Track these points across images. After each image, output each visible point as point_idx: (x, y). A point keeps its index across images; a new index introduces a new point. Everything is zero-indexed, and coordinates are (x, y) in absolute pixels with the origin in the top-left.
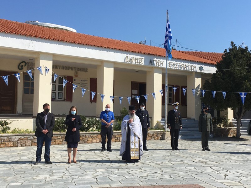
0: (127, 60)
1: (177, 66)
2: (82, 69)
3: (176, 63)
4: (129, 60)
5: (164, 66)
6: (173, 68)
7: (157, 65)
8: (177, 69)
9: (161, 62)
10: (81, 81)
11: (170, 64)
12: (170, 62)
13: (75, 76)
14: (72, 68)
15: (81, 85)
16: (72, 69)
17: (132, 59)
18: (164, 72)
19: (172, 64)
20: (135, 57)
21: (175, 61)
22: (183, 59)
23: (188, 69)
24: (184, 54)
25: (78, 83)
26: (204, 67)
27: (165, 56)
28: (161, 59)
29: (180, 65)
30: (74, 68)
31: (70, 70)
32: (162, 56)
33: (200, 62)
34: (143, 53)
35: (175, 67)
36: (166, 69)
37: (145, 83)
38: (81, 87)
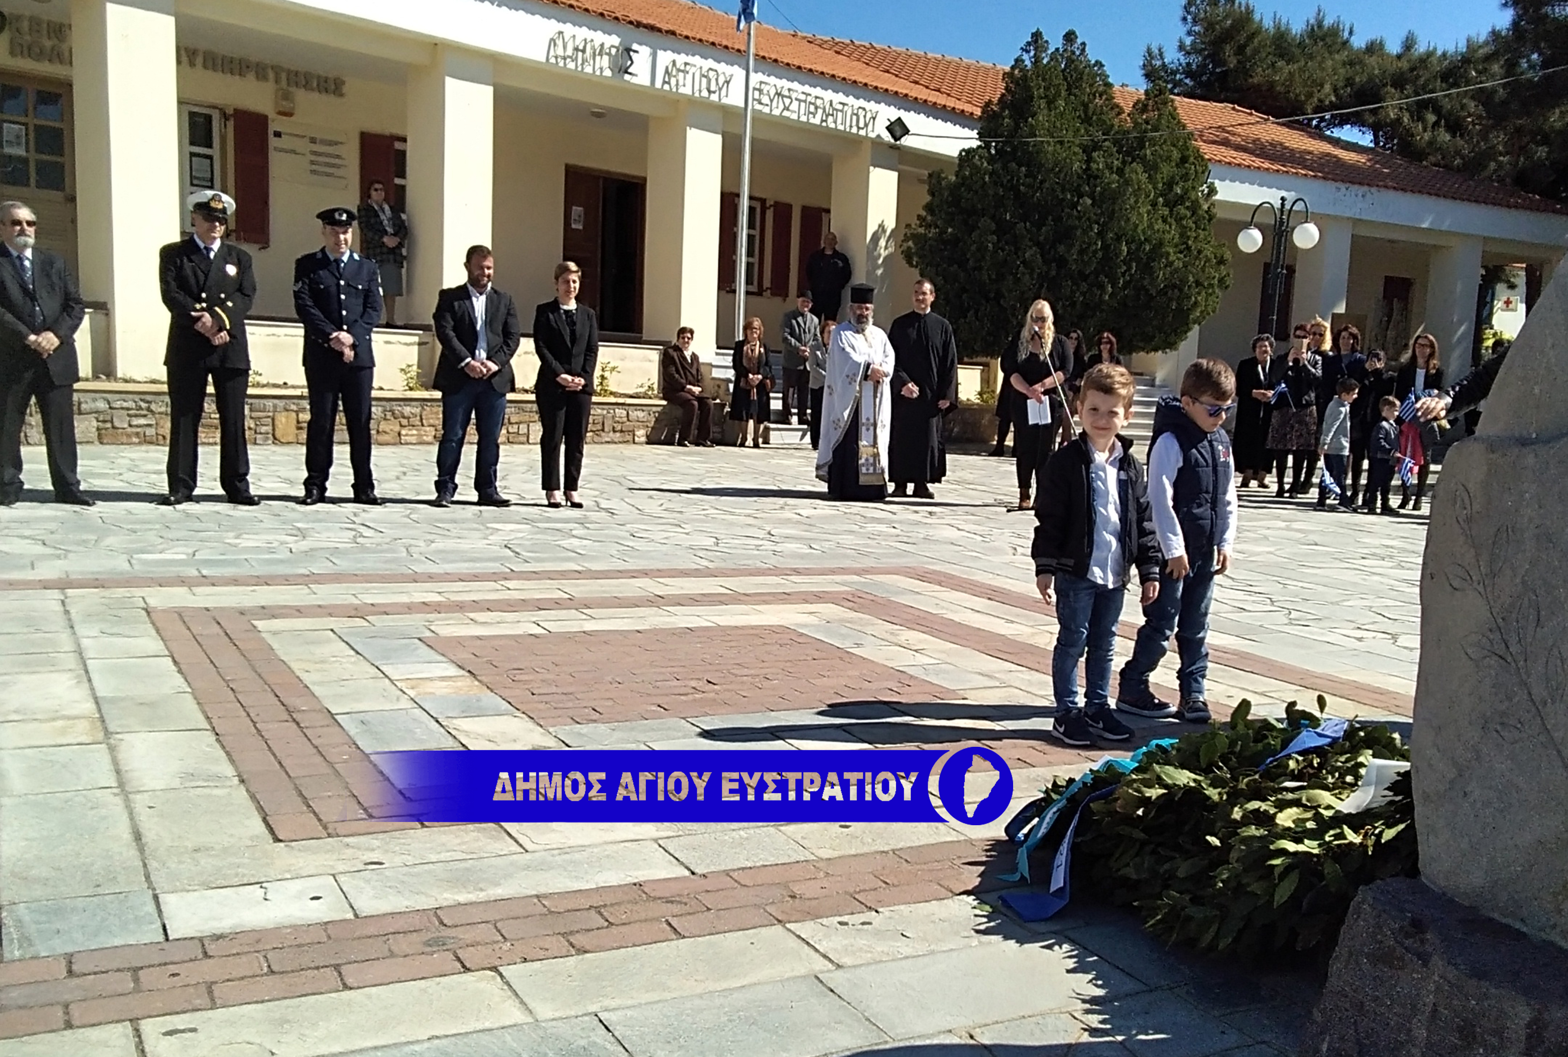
0: (560, 51)
1: (795, 104)
2: (314, 82)
3: (789, 90)
4: (569, 52)
5: (735, 98)
6: (776, 112)
7: (700, 91)
8: (794, 116)
9: (721, 82)
10: (313, 141)
11: (760, 91)
12: (761, 83)
13: (280, 113)
14: (260, 70)
15: (312, 163)
16: (262, 75)
17: (585, 47)
18: (731, 129)
19: (773, 92)
20: (599, 38)
21: (784, 80)
22: (822, 73)
23: (844, 123)
24: (817, 48)
25: (294, 152)
26: (913, 120)
27: (739, 51)
28: (719, 62)
29: (809, 99)
30: (272, 68)
31: (251, 76)
32: (726, 47)
33: (896, 93)
34: (639, 25)
35: (786, 108)
36: (745, 116)
37: (639, 177)
38: (312, 172)
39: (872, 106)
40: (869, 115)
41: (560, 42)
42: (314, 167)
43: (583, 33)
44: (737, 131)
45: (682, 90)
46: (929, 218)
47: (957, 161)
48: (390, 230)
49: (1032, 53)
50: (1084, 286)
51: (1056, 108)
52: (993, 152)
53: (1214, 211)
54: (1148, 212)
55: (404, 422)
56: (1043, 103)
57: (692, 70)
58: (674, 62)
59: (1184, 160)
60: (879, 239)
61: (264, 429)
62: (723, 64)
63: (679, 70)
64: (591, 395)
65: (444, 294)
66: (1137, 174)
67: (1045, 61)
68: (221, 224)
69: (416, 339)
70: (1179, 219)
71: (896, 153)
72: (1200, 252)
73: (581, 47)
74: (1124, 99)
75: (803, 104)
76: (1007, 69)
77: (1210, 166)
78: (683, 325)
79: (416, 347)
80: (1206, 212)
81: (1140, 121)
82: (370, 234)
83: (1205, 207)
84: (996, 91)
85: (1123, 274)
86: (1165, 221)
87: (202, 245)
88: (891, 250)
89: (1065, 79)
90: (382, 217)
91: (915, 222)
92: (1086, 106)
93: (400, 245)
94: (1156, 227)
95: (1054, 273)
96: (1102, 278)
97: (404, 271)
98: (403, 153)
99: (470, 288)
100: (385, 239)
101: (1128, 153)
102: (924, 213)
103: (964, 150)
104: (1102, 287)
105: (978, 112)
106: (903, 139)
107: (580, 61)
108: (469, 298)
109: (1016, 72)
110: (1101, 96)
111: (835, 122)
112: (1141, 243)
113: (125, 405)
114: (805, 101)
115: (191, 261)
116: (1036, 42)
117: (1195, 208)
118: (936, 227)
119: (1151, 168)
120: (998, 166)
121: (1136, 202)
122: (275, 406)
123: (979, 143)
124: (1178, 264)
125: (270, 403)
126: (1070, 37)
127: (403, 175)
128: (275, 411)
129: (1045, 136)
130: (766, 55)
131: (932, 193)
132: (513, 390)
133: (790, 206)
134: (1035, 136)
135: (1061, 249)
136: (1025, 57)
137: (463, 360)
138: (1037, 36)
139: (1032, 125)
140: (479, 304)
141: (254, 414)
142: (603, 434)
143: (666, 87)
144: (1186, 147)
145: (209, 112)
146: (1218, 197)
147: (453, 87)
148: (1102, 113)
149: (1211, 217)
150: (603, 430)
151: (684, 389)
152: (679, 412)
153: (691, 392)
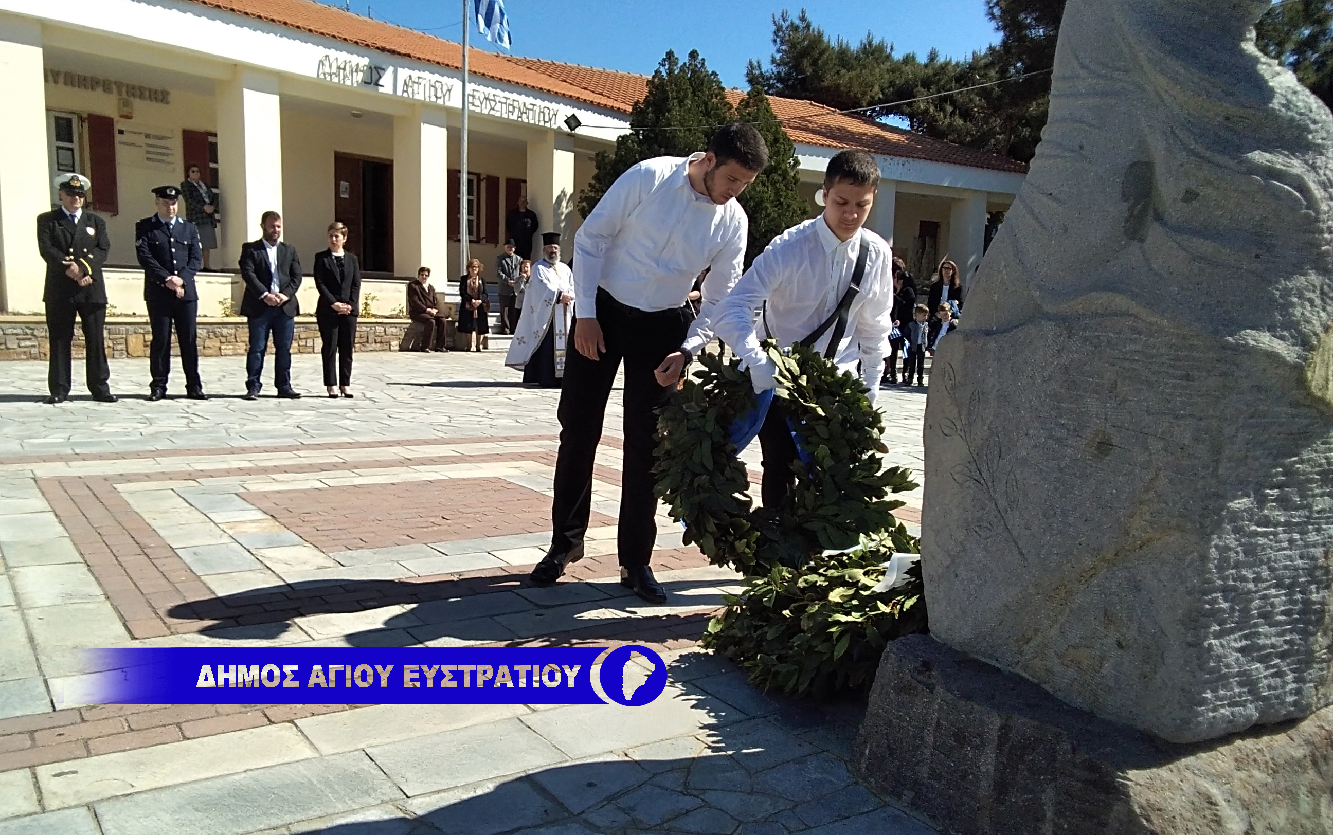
0: (327, 70)
1: (499, 105)
2: (147, 94)
3: (494, 95)
4: (334, 70)
5: (455, 102)
6: (485, 111)
7: (430, 97)
8: (498, 114)
9: (445, 89)
10: (148, 136)
11: (473, 96)
12: (475, 91)
13: (122, 117)
15: (148, 152)
17: (345, 67)
18: (453, 124)
19: (482, 98)
20: (356, 60)
21: (490, 88)
22: (517, 83)
23: (534, 118)
24: (514, 65)
25: (134, 145)
26: (583, 115)
27: (457, 68)
28: (443, 76)
30: (117, 83)
31: (100, 90)
32: (448, 65)
33: (571, 96)
34: (383, 50)
35: (493, 109)
36: (463, 115)
37: (388, 160)
38: (148, 159)
39: (554, 106)
40: (552, 113)
41: (326, 63)
42: (150, 156)
43: (343, 56)
44: (457, 124)
45: (416, 97)
46: (597, 185)
47: (616, 145)
48: (207, 200)
49: (667, 67)
51: (685, 106)
52: (641, 137)
53: (798, 176)
55: (223, 340)
56: (675, 102)
57: (423, 82)
58: (410, 76)
59: (776, 140)
60: (561, 201)
62: (446, 77)
63: (414, 82)
64: (357, 316)
65: (247, 246)
67: (676, 72)
68: (80, 197)
69: (230, 280)
70: (774, 184)
71: (572, 139)
72: (789, 206)
73: (342, 66)
74: (733, 99)
75: (504, 105)
76: (650, 78)
77: (795, 145)
78: (423, 265)
79: (230, 286)
80: (793, 178)
81: (744, 113)
82: (194, 203)
83: (792, 174)
84: (642, 94)
86: (764, 184)
87: (68, 213)
88: (570, 209)
89: (691, 84)
90: (201, 191)
91: (587, 188)
92: (706, 104)
93: (216, 211)
94: (758, 189)
97: (218, 230)
99: (265, 242)
100: (205, 208)
102: (593, 182)
103: (620, 137)
105: (630, 109)
106: (577, 129)
107: (342, 77)
108: (265, 249)
109: (656, 80)
110: (716, 97)
111: (528, 118)
113: (15, 331)
114: (505, 103)
115: (60, 225)
116: (669, 58)
117: (784, 175)
120: (645, 147)
122: (127, 330)
123: (631, 131)
125: (123, 328)
126: (693, 55)
127: (215, 161)
128: (127, 334)
129: (677, 125)
130: (477, 71)
131: (598, 167)
132: (298, 314)
133: (497, 179)
134: (670, 125)
136: (662, 69)
137: (262, 293)
138: (670, 54)
139: (668, 119)
140: (272, 253)
142: (367, 345)
143: (405, 95)
144: (777, 132)
145: (69, 116)
146: (800, 167)
147: (250, 96)
148: (718, 109)
149: (796, 181)
150: (367, 342)
151: (425, 311)
152: (421, 328)
153: (430, 313)
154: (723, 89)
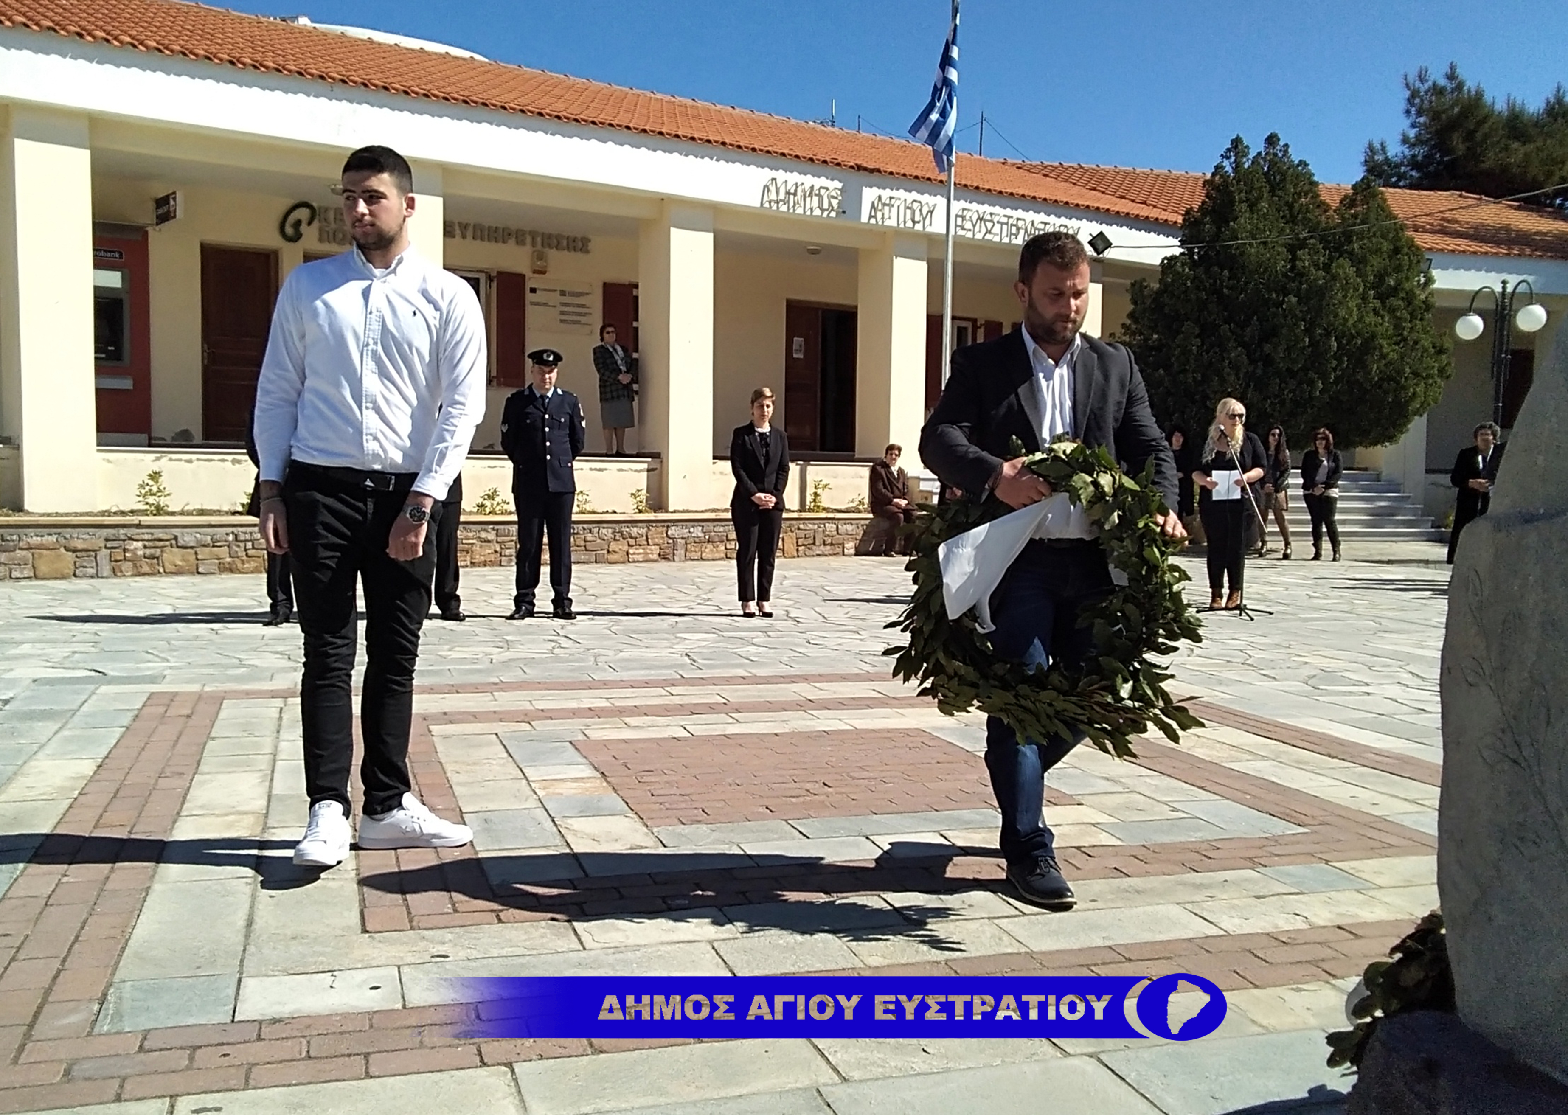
0: (773, 196)
1: (997, 227)
2: (565, 243)
3: (991, 214)
4: (782, 196)
5: (937, 226)
6: (979, 236)
7: (905, 222)
8: (997, 239)
9: (924, 212)
10: (563, 293)
11: (963, 218)
12: (964, 209)
13: (535, 272)
14: (519, 236)
15: (562, 313)
16: (520, 242)
17: (796, 191)
18: (936, 255)
19: (975, 218)
20: (809, 181)
21: (986, 206)
22: (1023, 196)
24: (1026, 173)
25: (545, 304)
26: (1113, 232)
27: (941, 181)
28: (922, 194)
29: (1011, 221)
30: (530, 232)
31: (512, 241)
32: (929, 179)
33: (1098, 208)
34: (845, 165)
35: (989, 232)
36: (948, 240)
37: (849, 307)
38: (562, 321)
39: (1074, 223)
41: (773, 188)
42: (564, 316)
43: (794, 178)
44: (939, 255)
45: (887, 223)
46: (1134, 326)
47: (1160, 269)
48: (623, 368)
49: (1233, 159)
50: (1293, 383)
51: (1258, 210)
52: (1196, 257)
53: (1431, 299)
54: (1359, 307)
55: (632, 542)
56: (1244, 206)
57: (896, 203)
58: (880, 198)
59: (1397, 251)
61: (507, 552)
62: (926, 195)
63: (884, 205)
66: (1344, 269)
67: (1246, 166)
69: (645, 466)
70: (1392, 311)
71: (1100, 266)
72: (1416, 343)
73: (792, 191)
74: (1331, 196)
75: (1005, 227)
76: (1209, 176)
78: (891, 442)
79: (645, 473)
80: (1424, 302)
81: (1347, 216)
82: (607, 373)
83: (1423, 297)
84: (1196, 199)
85: (1334, 369)
86: (1376, 313)
89: (1268, 181)
90: (616, 357)
91: (1119, 331)
92: (1290, 206)
93: (635, 380)
94: (1367, 320)
95: (1259, 372)
96: (1312, 375)
97: (635, 404)
98: (637, 298)
100: (621, 377)
101: (1336, 249)
102: (1128, 322)
103: (1166, 258)
104: (1312, 383)
105: (1180, 219)
106: (1106, 252)
107: (791, 204)
110: (1306, 194)
112: (1353, 337)
114: (1007, 224)
116: (1236, 147)
117: (1409, 298)
118: (1141, 334)
119: (1359, 262)
120: (1200, 270)
121: (1345, 297)
123: (1182, 250)
124: (1393, 356)
126: (1271, 140)
127: (637, 320)
129: (1247, 237)
130: (969, 183)
131: (1135, 303)
133: (999, 325)
134: (1238, 239)
135: (1267, 348)
136: (1226, 163)
138: (1237, 142)
139: (1233, 230)
141: (499, 539)
142: (814, 547)
143: (873, 221)
144: (1397, 238)
145: (476, 275)
146: (1436, 286)
147: (677, 236)
148: (1308, 211)
149: (1427, 306)
150: (814, 544)
151: (890, 502)
152: (885, 524)
153: (898, 506)
154: (1316, 184)
